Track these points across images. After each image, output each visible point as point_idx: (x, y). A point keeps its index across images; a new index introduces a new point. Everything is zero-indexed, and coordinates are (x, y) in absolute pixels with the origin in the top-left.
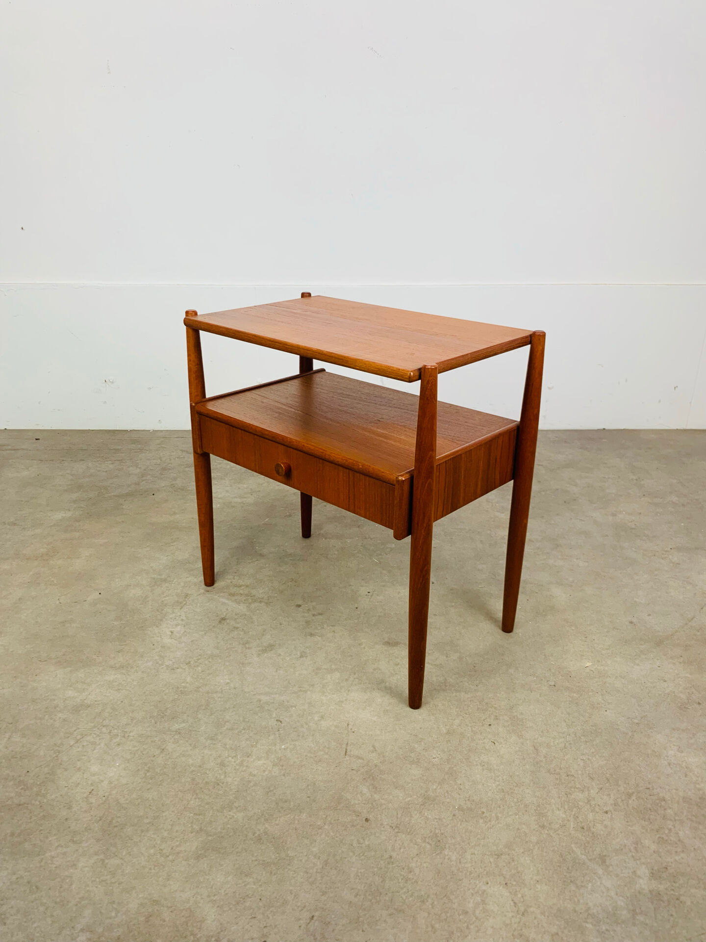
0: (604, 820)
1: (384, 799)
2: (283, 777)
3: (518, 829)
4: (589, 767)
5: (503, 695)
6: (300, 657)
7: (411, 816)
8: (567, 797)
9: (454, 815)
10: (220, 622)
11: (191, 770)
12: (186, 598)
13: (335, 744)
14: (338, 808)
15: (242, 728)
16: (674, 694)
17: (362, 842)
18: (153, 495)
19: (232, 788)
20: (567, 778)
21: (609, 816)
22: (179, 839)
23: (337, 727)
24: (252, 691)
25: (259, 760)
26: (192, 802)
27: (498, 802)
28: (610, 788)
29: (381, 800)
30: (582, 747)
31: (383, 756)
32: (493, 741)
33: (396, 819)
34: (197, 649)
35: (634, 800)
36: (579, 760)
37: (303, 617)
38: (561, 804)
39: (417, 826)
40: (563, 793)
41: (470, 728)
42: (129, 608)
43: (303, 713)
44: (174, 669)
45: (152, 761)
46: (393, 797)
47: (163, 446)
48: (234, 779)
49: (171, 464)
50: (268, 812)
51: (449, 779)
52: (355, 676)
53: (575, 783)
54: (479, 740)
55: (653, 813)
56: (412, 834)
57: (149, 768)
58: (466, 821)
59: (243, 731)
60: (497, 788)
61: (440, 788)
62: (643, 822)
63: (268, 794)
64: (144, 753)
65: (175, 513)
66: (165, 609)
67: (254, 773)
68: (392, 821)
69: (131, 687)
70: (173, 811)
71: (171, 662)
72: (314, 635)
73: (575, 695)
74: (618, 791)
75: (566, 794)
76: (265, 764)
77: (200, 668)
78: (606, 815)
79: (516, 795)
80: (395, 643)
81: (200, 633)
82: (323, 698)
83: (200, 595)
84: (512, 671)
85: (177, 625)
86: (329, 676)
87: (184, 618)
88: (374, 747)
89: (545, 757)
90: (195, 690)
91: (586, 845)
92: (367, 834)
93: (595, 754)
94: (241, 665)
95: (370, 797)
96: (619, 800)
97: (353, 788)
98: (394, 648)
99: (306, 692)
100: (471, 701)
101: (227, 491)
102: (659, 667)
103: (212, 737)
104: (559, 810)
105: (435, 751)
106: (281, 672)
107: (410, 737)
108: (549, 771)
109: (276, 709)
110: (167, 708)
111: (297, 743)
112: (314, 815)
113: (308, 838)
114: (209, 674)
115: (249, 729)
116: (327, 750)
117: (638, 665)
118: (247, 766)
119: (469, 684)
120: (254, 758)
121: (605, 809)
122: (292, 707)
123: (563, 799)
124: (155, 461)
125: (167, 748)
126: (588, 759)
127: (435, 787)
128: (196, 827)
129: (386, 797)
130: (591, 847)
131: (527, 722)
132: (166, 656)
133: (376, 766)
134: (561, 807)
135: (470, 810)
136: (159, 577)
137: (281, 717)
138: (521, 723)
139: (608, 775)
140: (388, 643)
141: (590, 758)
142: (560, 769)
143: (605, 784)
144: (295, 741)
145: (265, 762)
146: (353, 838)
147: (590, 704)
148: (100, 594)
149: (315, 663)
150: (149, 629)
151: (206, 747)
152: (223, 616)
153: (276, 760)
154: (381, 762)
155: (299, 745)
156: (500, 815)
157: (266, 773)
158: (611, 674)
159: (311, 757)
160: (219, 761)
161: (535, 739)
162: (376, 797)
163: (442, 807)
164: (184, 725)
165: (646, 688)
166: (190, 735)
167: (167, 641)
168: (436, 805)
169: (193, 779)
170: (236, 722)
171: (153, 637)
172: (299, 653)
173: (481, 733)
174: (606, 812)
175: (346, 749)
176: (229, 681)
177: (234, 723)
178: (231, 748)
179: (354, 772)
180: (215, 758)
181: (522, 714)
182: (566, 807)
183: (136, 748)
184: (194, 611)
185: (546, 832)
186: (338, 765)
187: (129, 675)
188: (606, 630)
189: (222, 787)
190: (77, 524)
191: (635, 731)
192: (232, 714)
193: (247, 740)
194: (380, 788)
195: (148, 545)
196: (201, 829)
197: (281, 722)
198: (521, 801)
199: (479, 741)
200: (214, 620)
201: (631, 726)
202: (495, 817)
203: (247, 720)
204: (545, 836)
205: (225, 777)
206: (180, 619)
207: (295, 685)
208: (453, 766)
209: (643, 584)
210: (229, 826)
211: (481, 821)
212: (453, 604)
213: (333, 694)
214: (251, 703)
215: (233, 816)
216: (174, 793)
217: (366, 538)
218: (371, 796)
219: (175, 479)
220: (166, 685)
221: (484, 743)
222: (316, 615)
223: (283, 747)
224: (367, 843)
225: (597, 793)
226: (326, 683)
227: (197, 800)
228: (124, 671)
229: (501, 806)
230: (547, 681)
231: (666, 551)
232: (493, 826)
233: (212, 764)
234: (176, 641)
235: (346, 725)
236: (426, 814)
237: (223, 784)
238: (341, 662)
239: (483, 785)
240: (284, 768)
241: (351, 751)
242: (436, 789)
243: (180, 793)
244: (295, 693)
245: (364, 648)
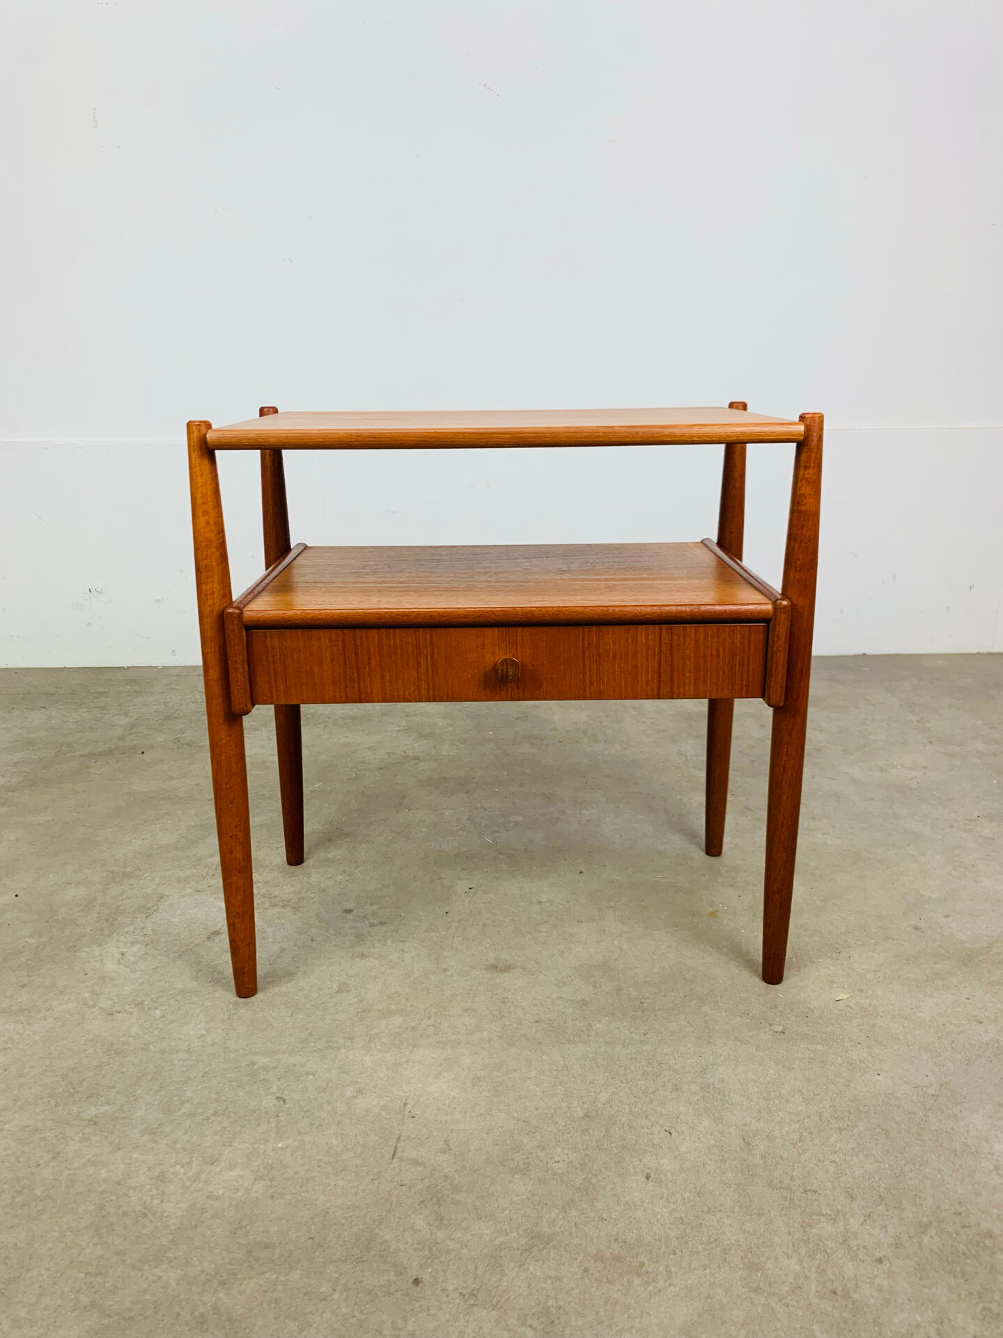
0: (876, 1276)
1: (454, 1240)
2: (270, 1201)
3: (708, 1296)
4: (846, 1174)
5: (689, 1048)
6: (337, 992)
7: (503, 1273)
8: (805, 1232)
9: (586, 1270)
10: (209, 938)
11: (100, 1189)
12: (159, 901)
13: (377, 1138)
14: (365, 1258)
15: (211, 1112)
16: (997, 1045)
17: (400, 1327)
18: (143, 753)
19: (170, 1222)
20: (805, 1195)
21: (886, 1268)
22: (46, 1323)
23: (384, 1108)
24: (243, 1049)
25: (230, 1170)
26: (89, 1250)
27: (673, 1243)
28: (887, 1213)
29: (448, 1243)
30: (832, 1140)
31: (463, 1160)
32: (668, 1129)
33: (472, 1279)
34: (160, 981)
35: (932, 1237)
36: (827, 1162)
37: (353, 928)
38: (793, 1246)
39: (511, 1293)
40: (796, 1224)
41: (627, 1107)
42: (60, 918)
43: (327, 1085)
44: (112, 1014)
45: (33, 1174)
46: (473, 1235)
47: (173, 687)
48: (177, 1206)
49: (180, 710)
50: (228, 1266)
51: (581, 1201)
52: (429, 1022)
53: (819, 1205)
54: (643, 1128)
55: (969, 1261)
56: (500, 1308)
57: (23, 1187)
58: (608, 1281)
59: (212, 1118)
60: (670, 1215)
61: (563, 1218)
62: (952, 1279)
63: (235, 1233)
64: (21, 1159)
65: (171, 778)
66: (120, 919)
67: (216, 1193)
68: (464, 1282)
69: (28, 1044)
70: (48, 1269)
71: (110, 1003)
72: (368, 956)
73: (819, 1047)
74: (902, 1218)
75: (802, 1227)
76: (240, 1176)
77: (158, 1012)
78: (879, 1266)
79: (705, 1230)
80: (506, 967)
81: (171, 956)
82: (367, 1058)
83: (184, 896)
84: (706, 1008)
85: (134, 943)
86: (383, 1022)
87: (150, 933)
88: (447, 1142)
89: (763, 1157)
90: (142, 1049)
91: (842, 1325)
92: (412, 1310)
93: (856, 1150)
94: (231, 1006)
95: (428, 1236)
96: (904, 1237)
97: (397, 1220)
98: (504, 974)
99: (338, 1048)
100: (631, 1059)
101: (262, 747)
102: (969, 999)
103: (153, 1129)
104: (788, 1257)
105: (559, 1150)
106: (300, 1017)
107: (516, 1124)
108: (770, 1184)
109: (279, 1079)
110: (84, 1080)
111: (306, 1138)
112: (315, 1273)
113: (296, 1319)
114: (172, 1022)
115: (223, 1114)
116: (359, 1149)
117: (930, 996)
118: (206, 1182)
119: (631, 1032)
120: (223, 1164)
121: (878, 1254)
122: (308, 1074)
123: (796, 1237)
124: (155, 707)
125: (66, 1150)
126: (845, 1160)
127: (553, 1216)
128: (85, 1300)
129: (459, 1235)
130: (850, 1331)
131: (732, 1095)
132: (103, 993)
133: (446, 1177)
134: (793, 1251)
135: (617, 1259)
136: (122, 870)
137: (286, 1092)
138: (720, 1097)
139: (882, 1190)
140: (494, 967)
141: (847, 1158)
142: (792, 1179)
143: (877, 1207)
144: (304, 1134)
145: (241, 1173)
146: (384, 1317)
147: (848, 1063)
148: (16, 896)
149: (362, 1001)
150: (86, 949)
151: (137, 1146)
152: (215, 929)
153: (262, 1170)
154: (457, 1171)
155: (310, 1142)
156: (673, 1270)
157: (240, 1193)
158: (884, 1012)
159: (328, 1163)
160: (156, 1172)
161: (746, 1125)
162: (441, 1235)
163: (563, 1252)
164: (107, 1108)
165: (947, 1034)
166: (115, 1126)
167: (111, 967)
168: (552, 1251)
169: (101, 1208)
170: (203, 1101)
171: (88, 962)
172: (335, 986)
173: (647, 1117)
174: (880, 1261)
175: (396, 1148)
176: (204, 1032)
177: (199, 1103)
178: (184, 1149)
179: (404, 1188)
180: (149, 1168)
181: (722, 1080)
182: (803, 1252)
183: (9, 1152)
184: (169, 921)
185: (763, 1300)
186: (376, 1177)
187: (28, 1023)
188: (873, 941)
189: (151, 1222)
190: (10, 794)
191: (930, 1109)
192: (199, 1088)
193: (216, 1133)
194: (450, 1219)
195: (116, 823)
196: (92, 1304)
197: (284, 1101)
198: (716, 1240)
199: (642, 1130)
200: (199, 934)
201: (922, 1100)
202: (665, 1272)
203: (224, 1098)
204: (760, 1309)
205: (162, 1201)
206: (142, 934)
207: (319, 1039)
208: (590, 1176)
209: (934, 869)
210: (147, 1296)
211: (637, 1281)
212: (612, 904)
213: (385, 1052)
214: (237, 1068)
215: (160, 1277)
216: (57, 1234)
217: (477, 808)
218: (431, 1234)
219: (183, 731)
220: (91, 1040)
221: (652, 1133)
222: (376, 925)
223: (280, 1145)
224: (410, 1328)
225: (862, 1224)
226: (376, 1034)
227: (98, 1247)
228: (22, 1018)
229: (678, 1251)
230: (770, 1026)
231: (970, 820)
232: (660, 1291)
233: (143, 1178)
234: (128, 969)
235: (402, 1105)
236: (531, 1268)
237: (154, 1215)
238: (407, 999)
239: (645, 1210)
240: (275, 1183)
241: (403, 1151)
242: (554, 1220)
243: (68, 1233)
244: (318, 1050)
245: (451, 976)
